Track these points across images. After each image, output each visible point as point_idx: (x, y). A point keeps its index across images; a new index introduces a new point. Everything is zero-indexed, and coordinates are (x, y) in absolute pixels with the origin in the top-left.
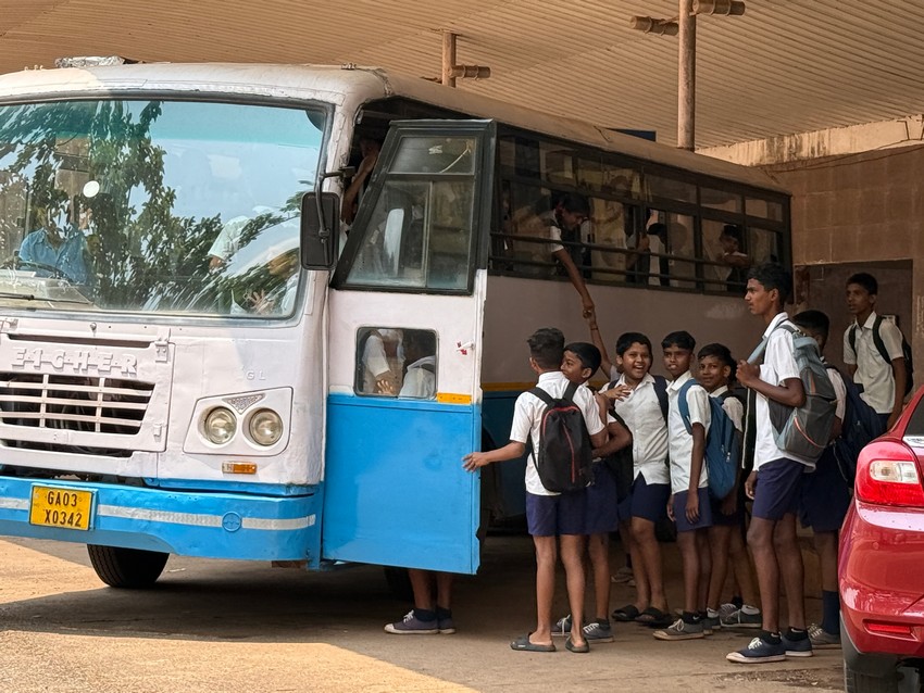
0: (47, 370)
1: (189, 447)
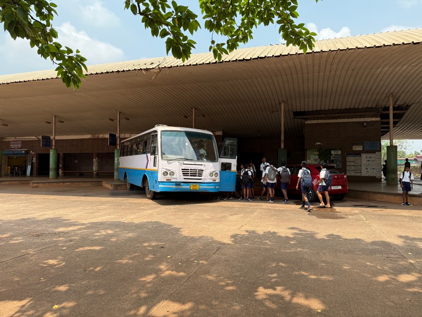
0: (189, 169)
1: (209, 178)
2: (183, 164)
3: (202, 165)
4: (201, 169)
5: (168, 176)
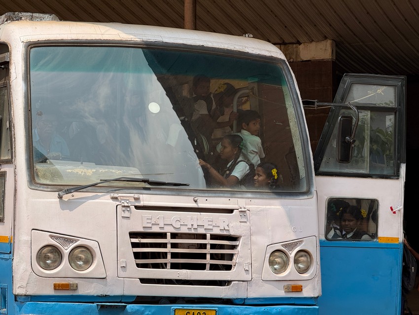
0: (169, 230)
1: (265, 276)
2: (137, 207)
3: (231, 211)
4: (225, 233)
5: (64, 268)
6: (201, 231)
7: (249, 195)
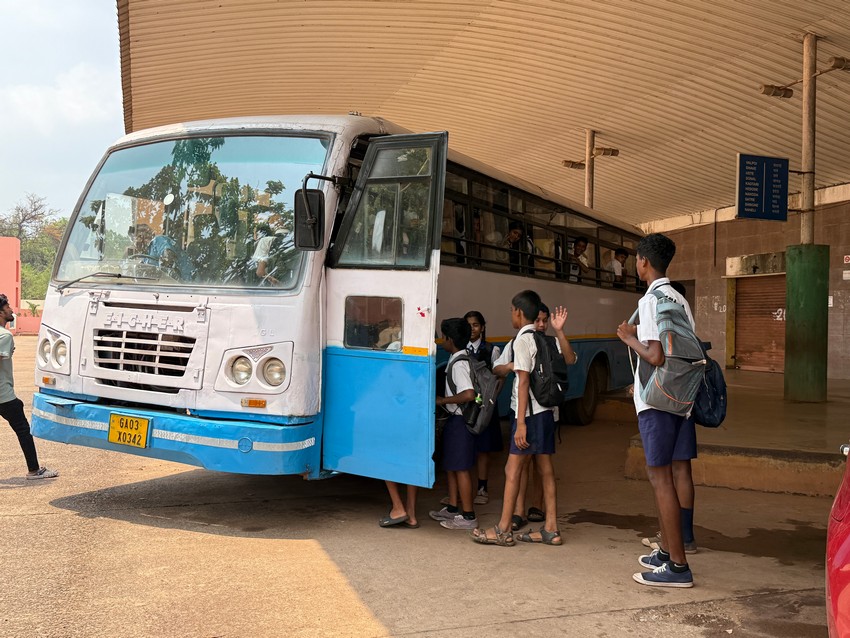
0: (126, 328)
2: (106, 304)
3: (190, 309)
4: (178, 334)
5: (49, 364)
6: (154, 331)
7: (214, 291)
